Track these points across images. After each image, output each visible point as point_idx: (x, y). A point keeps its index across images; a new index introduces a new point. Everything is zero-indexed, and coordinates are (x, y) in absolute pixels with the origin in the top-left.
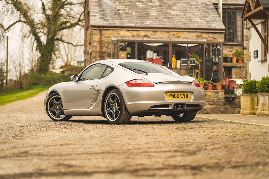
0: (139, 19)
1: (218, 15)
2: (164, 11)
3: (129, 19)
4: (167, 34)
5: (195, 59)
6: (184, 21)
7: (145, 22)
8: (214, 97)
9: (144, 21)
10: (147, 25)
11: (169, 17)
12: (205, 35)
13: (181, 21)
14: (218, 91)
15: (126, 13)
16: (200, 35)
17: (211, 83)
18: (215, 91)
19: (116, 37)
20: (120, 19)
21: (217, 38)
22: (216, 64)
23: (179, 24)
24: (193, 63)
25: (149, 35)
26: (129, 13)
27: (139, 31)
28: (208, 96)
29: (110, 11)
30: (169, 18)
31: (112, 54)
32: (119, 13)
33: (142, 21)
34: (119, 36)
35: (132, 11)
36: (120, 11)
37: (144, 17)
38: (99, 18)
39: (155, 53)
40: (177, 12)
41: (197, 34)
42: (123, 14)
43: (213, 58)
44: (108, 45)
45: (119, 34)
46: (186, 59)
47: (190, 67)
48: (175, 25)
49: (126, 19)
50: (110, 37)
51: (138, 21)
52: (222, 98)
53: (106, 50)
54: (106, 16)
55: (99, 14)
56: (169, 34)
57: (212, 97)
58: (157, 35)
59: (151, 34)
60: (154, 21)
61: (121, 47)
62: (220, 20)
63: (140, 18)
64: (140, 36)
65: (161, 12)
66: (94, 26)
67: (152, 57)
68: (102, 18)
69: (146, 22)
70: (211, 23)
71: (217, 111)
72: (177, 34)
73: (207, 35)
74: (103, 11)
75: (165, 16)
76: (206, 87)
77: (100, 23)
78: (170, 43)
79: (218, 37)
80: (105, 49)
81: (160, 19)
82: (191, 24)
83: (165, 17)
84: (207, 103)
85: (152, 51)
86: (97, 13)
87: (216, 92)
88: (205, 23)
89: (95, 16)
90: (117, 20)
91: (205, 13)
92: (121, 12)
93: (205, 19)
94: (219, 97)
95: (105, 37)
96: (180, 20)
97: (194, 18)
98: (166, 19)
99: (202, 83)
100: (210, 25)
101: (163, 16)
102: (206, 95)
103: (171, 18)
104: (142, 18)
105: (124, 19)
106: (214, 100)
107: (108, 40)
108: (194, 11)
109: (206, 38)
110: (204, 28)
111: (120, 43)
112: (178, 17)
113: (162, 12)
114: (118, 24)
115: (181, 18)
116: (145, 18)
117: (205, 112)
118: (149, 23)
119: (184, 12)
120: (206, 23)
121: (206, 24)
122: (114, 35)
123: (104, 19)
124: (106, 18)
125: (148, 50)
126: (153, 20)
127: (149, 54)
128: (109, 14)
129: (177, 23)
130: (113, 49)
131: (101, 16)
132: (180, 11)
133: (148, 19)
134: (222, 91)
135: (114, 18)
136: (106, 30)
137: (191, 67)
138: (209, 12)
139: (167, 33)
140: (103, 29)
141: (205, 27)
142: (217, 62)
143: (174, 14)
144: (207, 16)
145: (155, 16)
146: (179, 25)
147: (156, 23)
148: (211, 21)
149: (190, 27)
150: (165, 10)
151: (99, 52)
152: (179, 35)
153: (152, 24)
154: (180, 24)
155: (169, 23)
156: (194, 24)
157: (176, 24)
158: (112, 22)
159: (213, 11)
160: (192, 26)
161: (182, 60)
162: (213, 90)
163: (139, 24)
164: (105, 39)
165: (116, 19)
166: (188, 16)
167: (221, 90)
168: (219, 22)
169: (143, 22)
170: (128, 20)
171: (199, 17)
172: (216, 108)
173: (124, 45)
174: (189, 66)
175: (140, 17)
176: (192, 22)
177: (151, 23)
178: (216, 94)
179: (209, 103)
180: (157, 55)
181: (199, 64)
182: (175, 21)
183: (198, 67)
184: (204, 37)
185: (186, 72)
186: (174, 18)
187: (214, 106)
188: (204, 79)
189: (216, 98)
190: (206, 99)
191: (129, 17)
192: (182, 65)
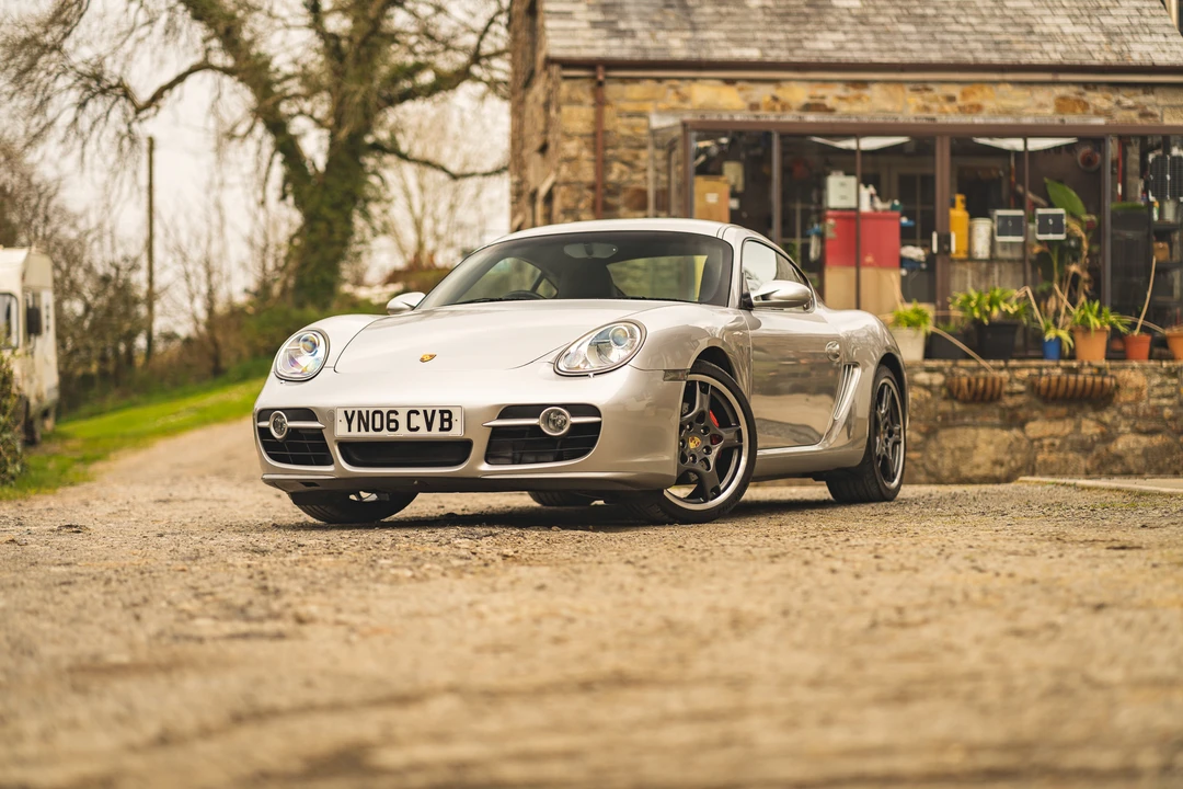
0: (780, 27)
3: (730, 27)
4: (914, 93)
5: (1061, 211)
6: (997, 34)
7: (807, 39)
8: (1159, 397)
9: (805, 34)
10: (817, 54)
11: (923, 16)
12: (1098, 99)
13: (983, 33)
14: (1178, 363)
15: (717, 1)
16: (1079, 97)
17: (1144, 329)
18: (1165, 364)
19: (672, 111)
20: (687, 26)
21: (1157, 111)
22: (1164, 233)
23: (973, 45)
24: (1054, 233)
25: (830, 102)
27: (784, 84)
28: (1131, 390)
30: (923, 20)
31: (651, 194)
32: (683, 0)
33: (796, 36)
34: (688, 106)
37: (802, 19)
38: (586, 25)
39: (867, 186)
41: (1061, 91)
42: (700, 6)
43: (1150, 205)
44: (634, 152)
45: (684, 99)
46: (1020, 213)
47: (1037, 249)
48: (953, 53)
49: (717, 26)
50: (641, 115)
51: (775, 37)
53: (625, 178)
54: (624, 16)
55: (588, 5)
56: (926, 94)
57: (1150, 397)
58: (869, 99)
59: (840, 98)
60: (851, 36)
61: (702, 158)
62: (1168, 25)
63: (786, 22)
64: (785, 107)
66: (567, 64)
67: (853, 204)
68: (603, 22)
69: (815, 40)
70: (1130, 38)
71: (1174, 462)
72: (964, 95)
73: (1111, 96)
75: (905, 12)
76: (1118, 345)
77: (593, 47)
78: (942, 135)
79: (1164, 107)
80: (622, 173)
81: (883, 25)
82: (1030, 46)
83: (904, 15)
84: (1126, 426)
85: (848, 174)
87: (1169, 369)
88: (1096, 39)
89: (567, 15)
90: (674, 34)
93: (1095, 21)
95: (621, 114)
96: (978, 28)
97: (1040, 16)
98: (909, 23)
99: (1102, 329)
100: (1125, 48)
101: (892, 11)
102: (1121, 384)
103: (936, 21)
104: (794, 23)
105: (706, 29)
106: (1158, 409)
107: (632, 128)
109: (1107, 113)
110: (1095, 63)
111: (699, 139)
112: (967, 15)
114: (679, 49)
115: (983, 15)
116: (808, 22)
118: (831, 46)
120: (1104, 39)
121: (1104, 46)
122: (661, 105)
123: (611, 30)
124: (622, 25)
125: (834, 173)
126: (847, 28)
127: (841, 191)
128: (636, 4)
129: (965, 42)
130: (657, 170)
131: (598, 16)
133: (823, 27)
135: (661, 23)
136: (623, 80)
137: (1046, 249)
139: (917, 90)
140: (607, 77)
141: (1099, 59)
142: (1173, 225)
143: (946, 2)
144: (1107, 8)
145: (854, 12)
146: (971, 51)
147: (861, 41)
149: (1025, 59)
151: (592, 187)
152: (973, 100)
153: (841, 48)
154: (979, 46)
155: (922, 42)
156: (1047, 47)
157: (961, 46)
158: (649, 44)
160: (1038, 55)
161: (999, 217)
162: (1152, 363)
163: (781, 49)
164: (619, 126)
165: (670, 26)
166: (1016, 9)
168: (1165, 36)
169: (800, 41)
170: (725, 32)
171: (1070, 12)
172: (1168, 449)
173: (714, 151)
174: (1032, 247)
175: (785, 16)
176: (1034, 38)
177: (837, 45)
178: (1169, 381)
179: (1137, 425)
180: (879, 194)
181: (1084, 236)
182: (953, 32)
183: (1079, 248)
184: (1095, 106)
185: (1021, 277)
186: (947, 20)
187: (1160, 437)
188: (1106, 310)
189: (1171, 402)
190: (1118, 404)
191: (729, 18)
192: (1002, 243)
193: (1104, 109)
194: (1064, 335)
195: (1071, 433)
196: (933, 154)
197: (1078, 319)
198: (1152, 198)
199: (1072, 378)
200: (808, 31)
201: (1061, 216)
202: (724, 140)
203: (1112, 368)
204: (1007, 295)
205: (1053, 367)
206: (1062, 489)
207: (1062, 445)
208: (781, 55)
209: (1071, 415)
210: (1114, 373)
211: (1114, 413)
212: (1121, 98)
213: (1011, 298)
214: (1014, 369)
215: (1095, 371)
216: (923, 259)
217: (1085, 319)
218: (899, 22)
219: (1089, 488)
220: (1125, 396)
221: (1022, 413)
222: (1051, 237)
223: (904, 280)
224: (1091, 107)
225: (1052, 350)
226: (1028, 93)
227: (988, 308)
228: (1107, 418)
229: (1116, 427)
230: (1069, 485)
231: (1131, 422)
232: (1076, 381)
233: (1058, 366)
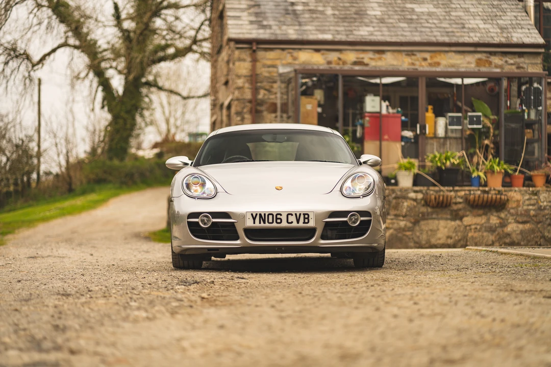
0: (341, 24)
1: (524, 14)
2: (398, 5)
3: (319, 24)
4: (407, 56)
5: (480, 114)
6: (447, 28)
7: (355, 30)
8: (528, 205)
9: (354, 28)
10: (360, 37)
11: (411, 19)
12: (496, 60)
13: (440, 27)
14: (538, 189)
15: (311, 11)
16: (487, 59)
17: (520, 171)
18: (531, 189)
19: (289, 64)
20: (297, 23)
21: (525, 66)
22: (530, 125)
23: (435, 33)
24: (477, 124)
25: (366, 61)
26: (317, 11)
27: (344, 52)
28: (515, 201)
29: (274, 7)
30: (411, 21)
31: (279, 106)
32: (294, 11)
33: (350, 28)
34: (297, 62)
35: (324, 6)
36: (297, 5)
37: (352, 20)
38: (247, 23)
39: (385, 101)
40: (428, 9)
41: (478, 56)
42: (303, 14)
43: (523, 111)
44: (270, 84)
45: (295, 59)
46: (460, 115)
47: (468, 132)
48: (426, 37)
49: (311, 24)
50: (274, 66)
51: (339, 29)
52: (548, 207)
53: (266, 97)
54: (266, 18)
55: (249, 13)
56: (413, 57)
57: (523, 205)
58: (385, 59)
59: (371, 59)
60: (376, 29)
61: (304, 88)
62: (530, 24)
63: (345, 22)
64: (344, 63)
65: (390, 9)
66: (238, 41)
67: (378, 110)
68: (256, 21)
69: (359, 30)
70: (511, 30)
71: (535, 237)
72: (431, 57)
73: (503, 58)
74: (256, 7)
75: (402, 17)
76: (508, 180)
77: (251, 33)
78: (422, 76)
79: (528, 64)
80: (265, 95)
81: (392, 23)
82: (463, 34)
83: (402, 19)
84: (512, 219)
85: (375, 95)
86: (242, 10)
87: (533, 191)
88: (495, 31)
89: (238, 18)
90: (291, 27)
91: (495, 10)
92: (299, 8)
93: (495, 22)
94: (542, 204)
95: (265, 66)
96: (438, 25)
97: (468, 20)
98: (404, 22)
99: (500, 172)
100: (509, 35)
101: (396, 17)
102: (509, 198)
103: (417, 21)
104: (349, 22)
105: (306, 25)
106: (528, 211)
107: (270, 72)
108: (468, 4)
109: (501, 67)
110: (495, 42)
111: (303, 78)
112: (432, 19)
113: (393, 7)
114: (293, 34)
115: (440, 19)
116: (355, 22)
117: (508, 240)
118: (367, 33)
119: (445, 8)
120: (499, 31)
121: (499, 34)
122: (284, 62)
123: (260, 25)
124: (265, 23)
125: (368, 94)
126: (375, 25)
127: (372, 104)
128: (272, 13)
129: (432, 32)
130: (282, 93)
131: (253, 18)
132: (435, 5)
133: (363, 24)
134: (547, 191)
135: (284, 22)
136: (266, 50)
138: (503, 6)
139: (409, 55)
140: (258, 48)
141: (497, 40)
142: (534, 121)
143: (422, 13)
144: (500, 16)
145: (378, 17)
146: (435, 36)
147: (381, 31)
148: (509, 26)
149: (461, 40)
150: (400, 4)
151: (250, 102)
152: (436, 60)
153: (372, 35)
154: (439, 34)
155: (411, 31)
156: (472, 34)
157: (430, 34)
158: (278, 32)
159: (513, 5)
160: (467, 38)
161: (450, 117)
162: (525, 188)
163: (342, 34)
164: (264, 72)
165: (289, 24)
166: (456, 16)
167: (545, 188)
168: (529, 29)
169: (351, 31)
170: (315, 26)
171: (482, 18)
172: (532, 231)
173: (310, 84)
174: (466, 131)
175: (344, 19)
176: (465, 30)
177: (370, 33)
178: (533, 197)
179: (517, 219)
180: (390, 105)
181: (491, 126)
182: (426, 27)
183: (488, 132)
184: (495, 63)
185: (460, 146)
186: (423, 21)
187: (528, 225)
188: (502, 162)
189: (534, 208)
190: (508, 209)
191: (317, 20)
192: (451, 129)
193: (499, 65)
194: (482, 174)
195: (485, 223)
196: (417, 86)
197: (489, 167)
198: (524, 108)
199: (486, 195)
200: (356, 26)
201: (480, 116)
202: (315, 79)
203: (505, 191)
204: (454, 155)
205: (476, 190)
206: (491, 254)
207: (481, 228)
208: (343, 38)
209: (485, 214)
210: (506, 193)
211: (506, 213)
212: (508, 59)
213: (455, 156)
214: (457, 191)
215: (497, 192)
216: (412, 137)
217: (492, 167)
218: (400, 22)
219: (505, 254)
220: (512, 205)
221: (461, 213)
222: (475, 126)
223: (403, 147)
224: (493, 64)
225: (476, 182)
226: (462, 57)
227: (444, 161)
228: (503, 215)
229: (507, 220)
230: (494, 252)
231: (515, 217)
232: (488, 197)
233: (479, 190)
